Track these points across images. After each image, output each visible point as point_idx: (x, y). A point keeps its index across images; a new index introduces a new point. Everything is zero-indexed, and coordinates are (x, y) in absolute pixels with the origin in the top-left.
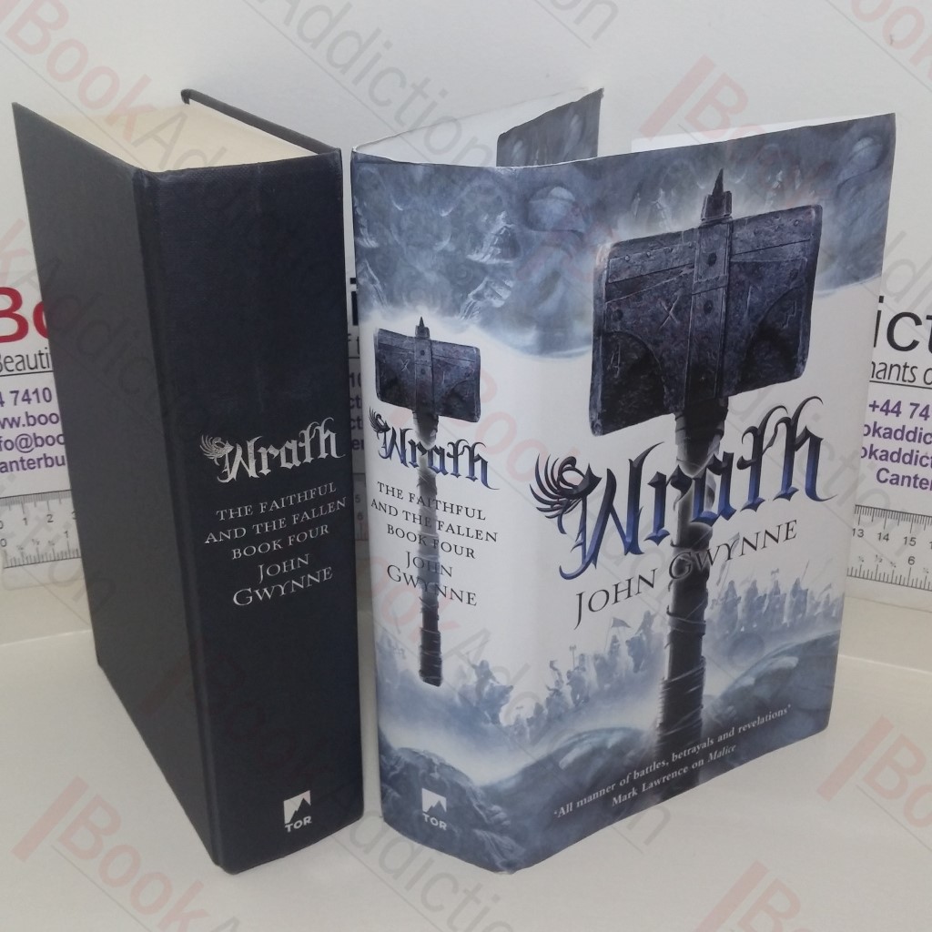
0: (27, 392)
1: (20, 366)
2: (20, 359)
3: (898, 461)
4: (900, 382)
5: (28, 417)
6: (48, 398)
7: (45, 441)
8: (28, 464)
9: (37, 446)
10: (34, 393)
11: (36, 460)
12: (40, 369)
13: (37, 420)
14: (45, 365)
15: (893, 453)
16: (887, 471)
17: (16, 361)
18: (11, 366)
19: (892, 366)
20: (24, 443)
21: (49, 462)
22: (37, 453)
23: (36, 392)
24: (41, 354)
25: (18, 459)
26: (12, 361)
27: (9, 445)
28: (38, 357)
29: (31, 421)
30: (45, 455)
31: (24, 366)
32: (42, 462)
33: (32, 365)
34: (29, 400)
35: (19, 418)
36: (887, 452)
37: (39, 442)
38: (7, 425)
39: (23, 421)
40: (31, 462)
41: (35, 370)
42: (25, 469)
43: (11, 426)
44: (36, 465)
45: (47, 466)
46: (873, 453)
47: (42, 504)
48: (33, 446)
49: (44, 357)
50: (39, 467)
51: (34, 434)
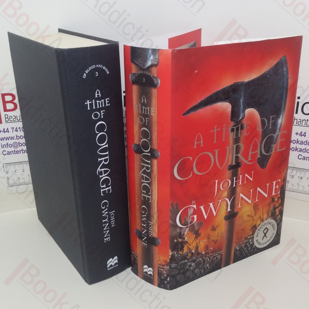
0: (16, 128)
1: (15, 119)
3: (305, 152)
4: (306, 125)
5: (17, 137)
8: (17, 152)
9: (19, 146)
10: (19, 128)
11: (19, 151)
15: (304, 149)
16: (302, 156)
17: (13, 118)
18: (11, 119)
19: (303, 120)
20: (15, 145)
23: (20, 128)
25: (13, 151)
27: (10, 146)
29: (18, 138)
34: (17, 131)
36: (301, 149)
37: (20, 145)
38: (10, 139)
39: (15, 138)
43: (11, 139)
44: (19, 152)
46: (296, 149)
47: (21, 166)
48: (18, 146)
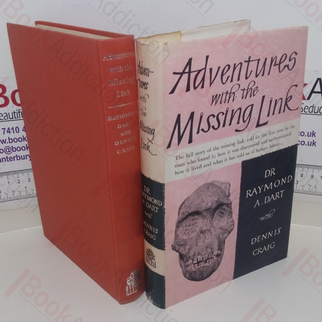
2: (6, 115)
6: (18, 131)
7: (16, 149)
12: (14, 119)
13: (13, 140)
14: (16, 117)
21: (18, 158)
22: (13, 154)
24: (14, 113)
26: (3, 116)
28: (13, 114)
30: (16, 155)
31: (7, 117)
32: (16, 158)
33: (11, 117)
35: (6, 140)
40: (11, 158)
41: (12, 119)
42: (8, 161)
45: (17, 159)
49: (16, 114)
50: (14, 160)
51: (12, 146)
